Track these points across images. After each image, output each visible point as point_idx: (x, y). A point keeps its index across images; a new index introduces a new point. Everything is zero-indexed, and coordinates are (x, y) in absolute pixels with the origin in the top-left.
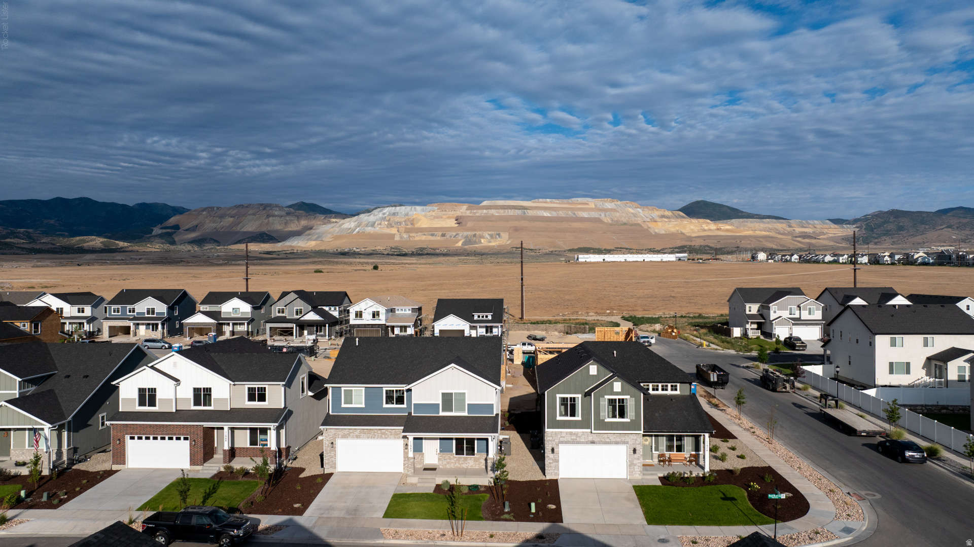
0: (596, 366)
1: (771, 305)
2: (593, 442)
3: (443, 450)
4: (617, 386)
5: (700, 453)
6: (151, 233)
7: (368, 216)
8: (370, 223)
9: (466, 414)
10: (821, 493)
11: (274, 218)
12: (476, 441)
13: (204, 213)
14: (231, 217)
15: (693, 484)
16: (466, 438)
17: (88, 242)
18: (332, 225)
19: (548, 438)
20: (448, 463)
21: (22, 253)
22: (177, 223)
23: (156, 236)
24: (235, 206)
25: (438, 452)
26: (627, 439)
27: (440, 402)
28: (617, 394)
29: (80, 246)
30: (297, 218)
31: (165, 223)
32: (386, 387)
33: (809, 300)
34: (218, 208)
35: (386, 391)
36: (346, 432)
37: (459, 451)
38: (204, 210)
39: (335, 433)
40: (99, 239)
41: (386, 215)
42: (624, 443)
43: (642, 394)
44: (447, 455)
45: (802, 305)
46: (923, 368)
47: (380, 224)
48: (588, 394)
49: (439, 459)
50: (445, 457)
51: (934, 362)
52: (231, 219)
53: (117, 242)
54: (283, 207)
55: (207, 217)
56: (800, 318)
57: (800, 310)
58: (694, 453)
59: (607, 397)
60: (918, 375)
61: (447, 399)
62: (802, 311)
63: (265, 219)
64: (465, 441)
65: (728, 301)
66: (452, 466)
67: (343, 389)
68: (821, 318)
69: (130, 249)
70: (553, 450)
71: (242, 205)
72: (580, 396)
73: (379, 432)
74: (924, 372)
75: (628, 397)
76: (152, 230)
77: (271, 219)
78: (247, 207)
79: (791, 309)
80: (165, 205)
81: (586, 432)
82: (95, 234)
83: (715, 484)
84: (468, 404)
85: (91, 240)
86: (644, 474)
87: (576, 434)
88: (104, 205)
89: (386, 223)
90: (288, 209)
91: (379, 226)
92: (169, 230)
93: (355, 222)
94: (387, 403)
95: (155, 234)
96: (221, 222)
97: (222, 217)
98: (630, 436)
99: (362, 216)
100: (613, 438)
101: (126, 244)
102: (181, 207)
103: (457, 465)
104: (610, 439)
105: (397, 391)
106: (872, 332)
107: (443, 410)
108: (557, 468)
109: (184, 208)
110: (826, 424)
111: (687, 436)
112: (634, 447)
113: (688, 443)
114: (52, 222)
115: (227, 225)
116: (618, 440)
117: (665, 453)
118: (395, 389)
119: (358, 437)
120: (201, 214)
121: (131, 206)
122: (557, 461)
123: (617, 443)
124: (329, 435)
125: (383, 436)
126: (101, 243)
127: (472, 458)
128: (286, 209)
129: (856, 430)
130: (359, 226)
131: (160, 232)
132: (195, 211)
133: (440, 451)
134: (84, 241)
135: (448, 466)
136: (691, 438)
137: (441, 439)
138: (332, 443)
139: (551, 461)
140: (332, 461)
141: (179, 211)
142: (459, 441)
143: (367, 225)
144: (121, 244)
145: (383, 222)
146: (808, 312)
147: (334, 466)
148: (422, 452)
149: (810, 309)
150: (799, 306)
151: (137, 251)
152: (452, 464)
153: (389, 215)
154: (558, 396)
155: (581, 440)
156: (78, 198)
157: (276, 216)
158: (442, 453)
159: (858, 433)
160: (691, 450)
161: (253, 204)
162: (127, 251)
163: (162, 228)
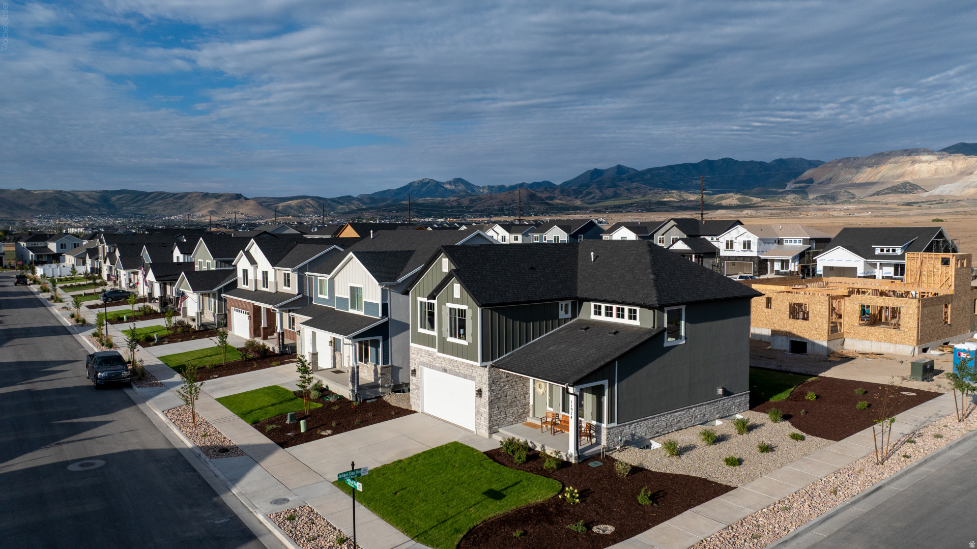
6: (785, 188)
11: (921, 165)
13: (840, 164)
14: (870, 167)
17: (726, 199)
21: (673, 210)
22: (810, 178)
23: (789, 191)
24: (874, 155)
30: (951, 163)
31: (799, 177)
38: (840, 161)
40: (735, 196)
53: (751, 198)
54: (933, 151)
55: (842, 169)
63: (910, 167)
69: (763, 204)
71: (883, 153)
76: (786, 185)
77: (917, 165)
78: (888, 155)
80: (801, 159)
85: (729, 198)
88: (744, 163)
90: (940, 153)
92: (802, 185)
95: (789, 189)
97: (858, 167)
101: (758, 199)
102: (817, 161)
109: (819, 161)
121: (769, 163)
126: (737, 199)
131: (794, 186)
132: (830, 163)
134: (723, 198)
141: (814, 164)
144: (755, 200)
151: (769, 206)
157: (923, 161)
161: (895, 151)
162: (760, 207)
163: (796, 183)
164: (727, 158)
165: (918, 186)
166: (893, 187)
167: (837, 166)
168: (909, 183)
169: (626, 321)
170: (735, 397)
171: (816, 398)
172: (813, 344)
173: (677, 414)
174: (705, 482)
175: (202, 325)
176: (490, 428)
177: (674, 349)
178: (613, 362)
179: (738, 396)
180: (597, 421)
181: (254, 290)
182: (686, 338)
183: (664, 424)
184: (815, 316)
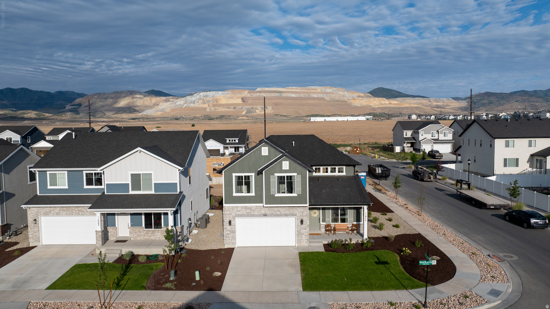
0: (267, 148)
1: (420, 131)
2: (265, 215)
3: (134, 224)
4: (286, 165)
5: (361, 223)
6: (65, 109)
7: (191, 97)
8: (192, 101)
9: (153, 192)
10: (464, 256)
11: (136, 99)
12: (162, 216)
13: (96, 96)
14: (112, 99)
15: (352, 250)
16: (154, 214)
17: (27, 114)
18: (171, 102)
19: (226, 212)
20: (138, 236)
22: (79, 103)
24: (114, 92)
25: (130, 226)
26: (295, 211)
27: (129, 182)
28: (286, 171)
29: (22, 116)
30: (150, 99)
31: (73, 103)
32: (86, 171)
33: (444, 127)
34: (104, 94)
35: (86, 174)
36: (47, 210)
37: (148, 225)
38: (96, 95)
39: (38, 211)
40: (33, 112)
41: (201, 97)
42: (293, 215)
43: (308, 172)
44: (137, 229)
45: (439, 130)
46: (528, 162)
47: (198, 102)
48: (260, 173)
49: (130, 233)
50: (135, 230)
51: (535, 158)
52: (112, 100)
53: (44, 114)
54: (141, 93)
55: (97, 99)
56: (438, 139)
57: (438, 134)
58: (355, 223)
59: (277, 175)
60: (524, 167)
61: (136, 179)
62: (440, 135)
63: (131, 100)
64: (153, 216)
65: (393, 130)
66: (142, 238)
67: (48, 173)
68: (452, 139)
69: (52, 118)
70: (230, 222)
71: (118, 92)
72: (253, 174)
73: (76, 209)
74: (528, 165)
75: (295, 174)
76: (65, 107)
77: (135, 99)
78: (120, 93)
79: (432, 133)
80: (73, 92)
81: (259, 206)
82: (31, 109)
83: (372, 250)
84: (155, 184)
85: (29, 113)
86: (310, 242)
87: (250, 208)
88: (37, 92)
89: (202, 101)
90: (144, 94)
91: (198, 103)
92: (75, 107)
93: (183, 101)
94: (87, 184)
95: (67, 109)
96: (106, 101)
97: (106, 98)
98: (297, 209)
99: (188, 97)
100: (282, 211)
101: (50, 115)
102: (82, 93)
103: (146, 237)
104: (280, 212)
105: (95, 173)
106: (492, 137)
107: (133, 190)
108: (234, 238)
109: (84, 94)
110: (461, 201)
111: (350, 208)
112: (302, 218)
113: (350, 215)
114: (5, 102)
115: (109, 103)
116: (288, 212)
117: (331, 223)
118: (93, 172)
119: (58, 214)
120: (94, 97)
121: (53, 93)
122: (234, 232)
123: (286, 215)
124: (32, 213)
125: (80, 213)
126: (35, 114)
127: (159, 230)
128: (143, 94)
129: (487, 204)
130: (186, 103)
131: (70, 107)
132: (90, 95)
133: (131, 225)
134: (25, 114)
135: (138, 238)
136: (353, 210)
137: (132, 214)
138: (35, 220)
139: (229, 232)
140: (36, 236)
141: (81, 95)
142: (148, 216)
143: (190, 103)
144: (47, 115)
145: (200, 101)
146: (443, 134)
147: (38, 239)
148: (115, 226)
149: (445, 133)
150: (438, 131)
151: (57, 119)
152: (142, 237)
153: (203, 96)
154: (234, 175)
155: (254, 214)
156: (20, 88)
157: (137, 98)
158: (132, 227)
159: (487, 206)
160: (353, 221)
161: (124, 91)
165: (136, 110)
166: (124, 110)
168: (132, 108)
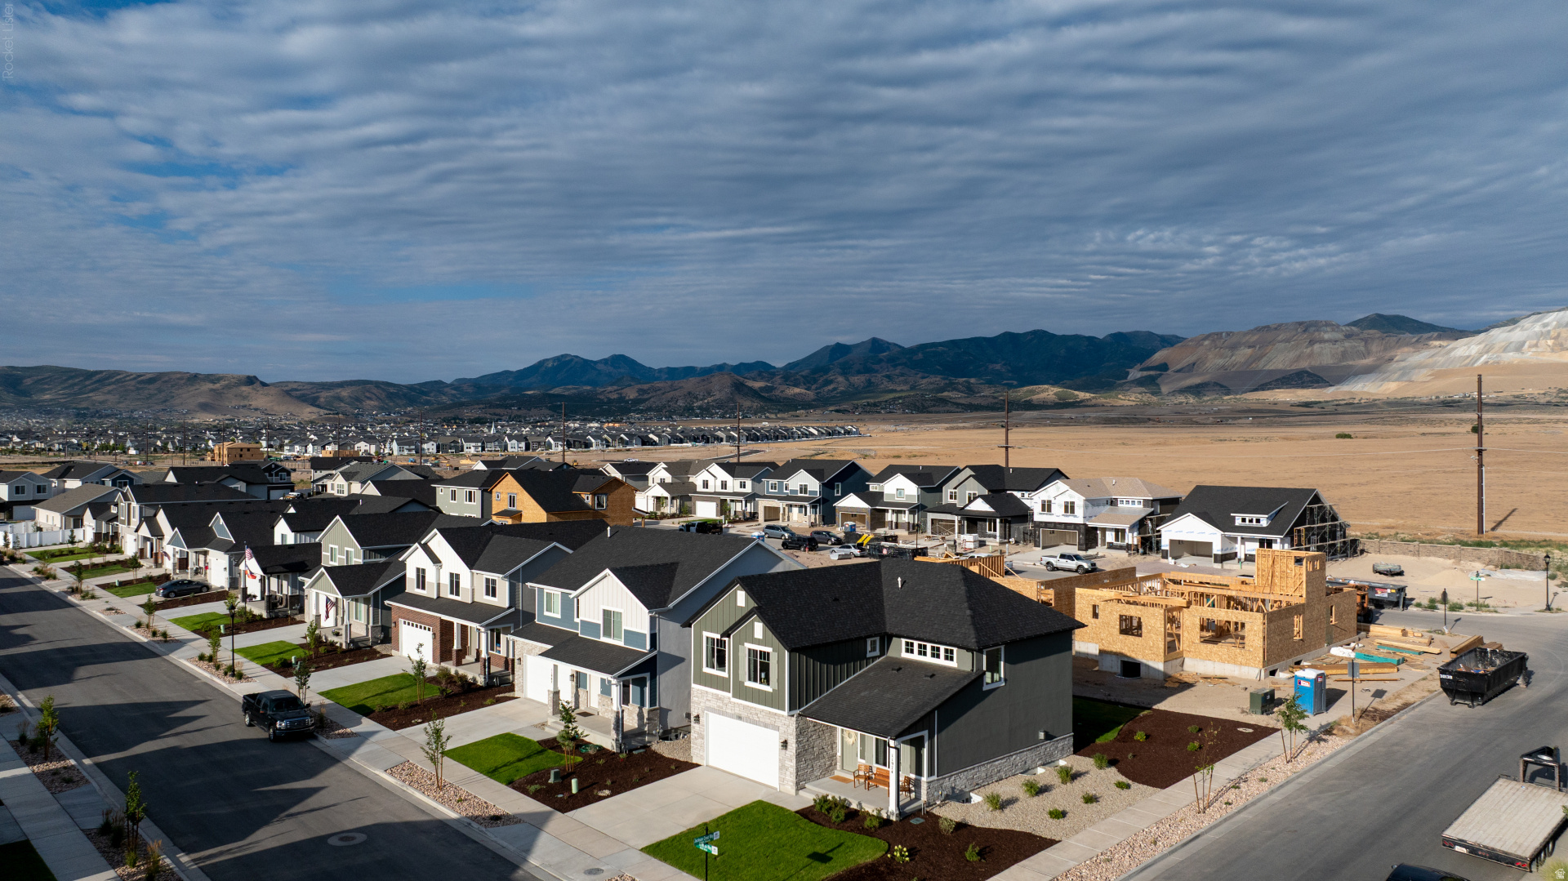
6: (1126, 378)
7: (1510, 331)
8: (1514, 345)
11: (1322, 345)
13: (1206, 343)
14: (1250, 347)
17: (1038, 393)
18: (1432, 352)
21: (957, 410)
22: (1163, 362)
23: (1132, 382)
24: (1256, 329)
29: (1028, 399)
30: (1363, 343)
31: (1146, 362)
34: (1228, 334)
38: (1206, 338)
40: (1052, 389)
41: (1549, 328)
47: (1536, 345)
52: (1250, 351)
53: (1076, 393)
54: (1338, 326)
55: (1210, 350)
63: (1307, 348)
69: (1094, 402)
71: (1268, 327)
76: (1128, 374)
77: (1317, 347)
78: (1276, 329)
80: (1150, 334)
82: (1051, 382)
85: (1043, 391)
88: (1065, 339)
89: (1550, 342)
90: (1348, 328)
91: (1534, 349)
92: (1152, 373)
93: (1480, 343)
95: (1132, 379)
96: (1232, 355)
97: (1234, 347)
99: (1495, 332)
101: (1088, 395)
102: (1174, 336)
109: (1177, 337)
114: (998, 367)
115: (1243, 360)
121: (1101, 338)
126: (1055, 394)
128: (1344, 329)
130: (1487, 352)
131: (1139, 375)
132: (1192, 340)
134: (1033, 392)
141: (1169, 341)
143: (1505, 350)
144: (1082, 395)
145: (1542, 342)
151: (1103, 406)
153: (1559, 325)
157: (1327, 341)
161: (1287, 324)
162: (1089, 406)
163: (1142, 370)
164: (1038, 331)
165: (1319, 377)
166: (1284, 378)
167: (1202, 345)
168: (1307, 372)
169: (941, 661)
170: (1057, 741)
171: (1146, 739)
172: (1148, 667)
173: (997, 763)
174: (1030, 837)
175: (352, 641)
176: (797, 784)
177: (993, 694)
178: (932, 712)
179: (1061, 739)
180: (916, 774)
181: (435, 597)
182: (1006, 680)
183: (984, 774)
184: (1149, 632)
